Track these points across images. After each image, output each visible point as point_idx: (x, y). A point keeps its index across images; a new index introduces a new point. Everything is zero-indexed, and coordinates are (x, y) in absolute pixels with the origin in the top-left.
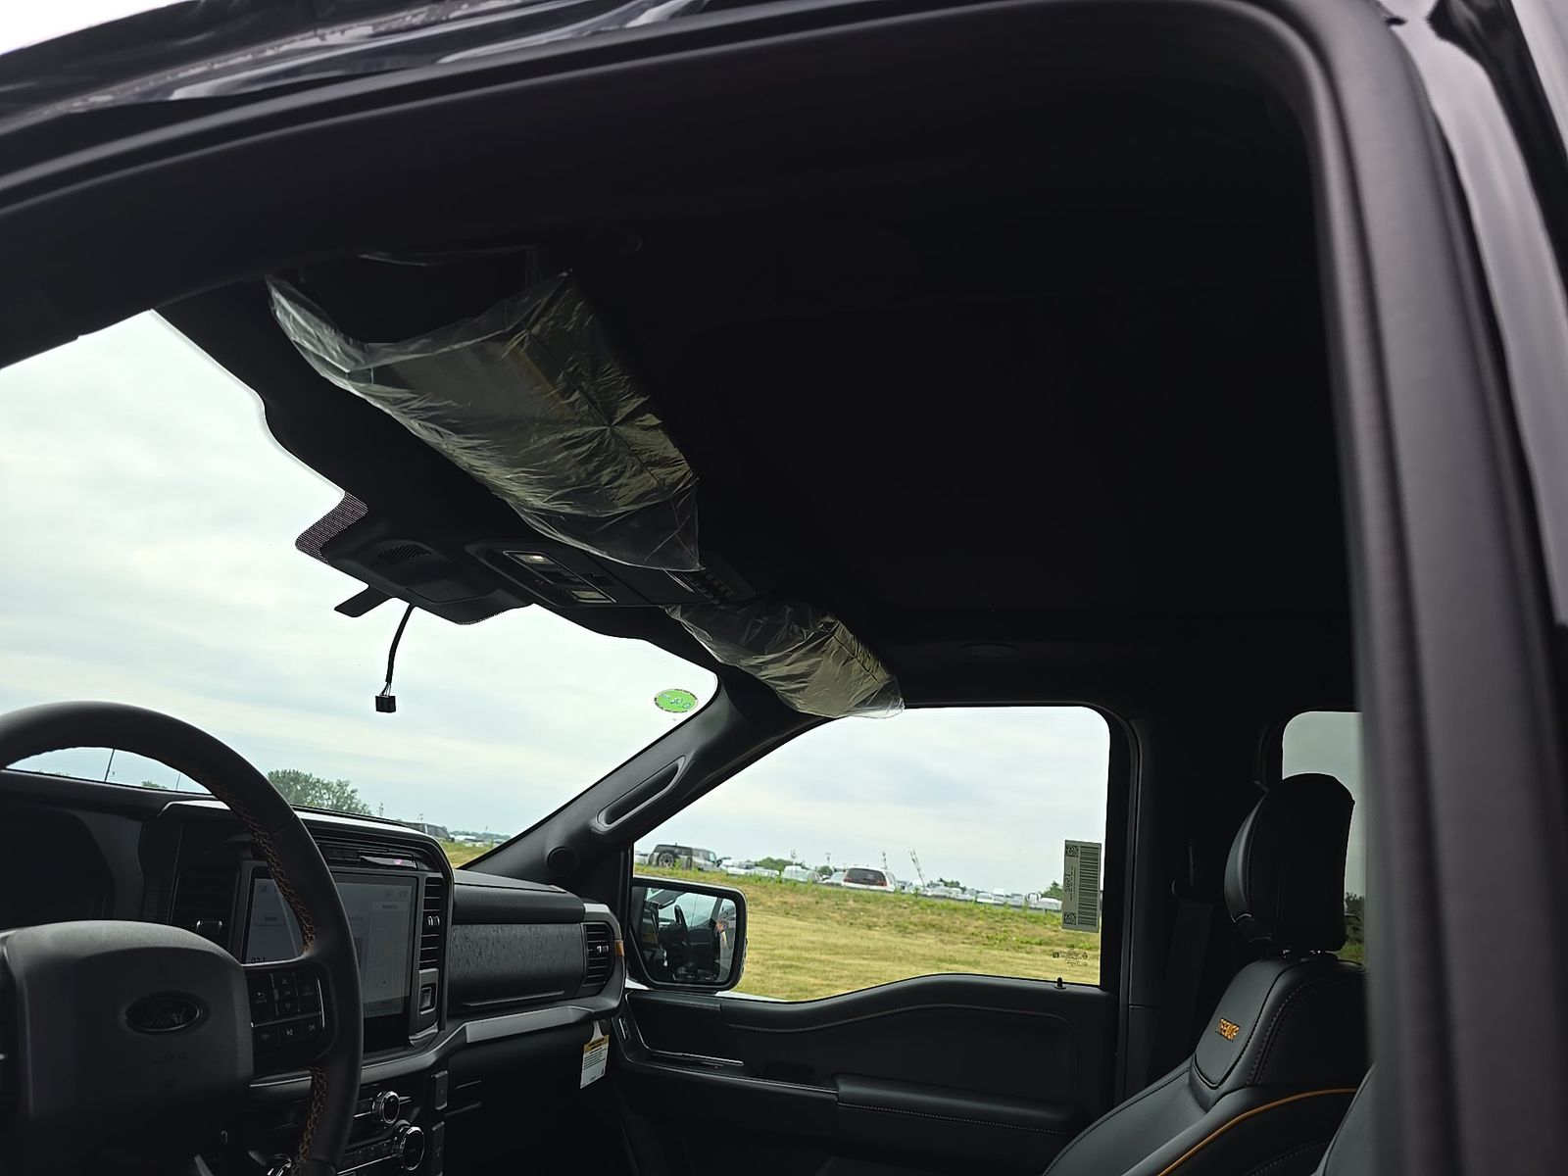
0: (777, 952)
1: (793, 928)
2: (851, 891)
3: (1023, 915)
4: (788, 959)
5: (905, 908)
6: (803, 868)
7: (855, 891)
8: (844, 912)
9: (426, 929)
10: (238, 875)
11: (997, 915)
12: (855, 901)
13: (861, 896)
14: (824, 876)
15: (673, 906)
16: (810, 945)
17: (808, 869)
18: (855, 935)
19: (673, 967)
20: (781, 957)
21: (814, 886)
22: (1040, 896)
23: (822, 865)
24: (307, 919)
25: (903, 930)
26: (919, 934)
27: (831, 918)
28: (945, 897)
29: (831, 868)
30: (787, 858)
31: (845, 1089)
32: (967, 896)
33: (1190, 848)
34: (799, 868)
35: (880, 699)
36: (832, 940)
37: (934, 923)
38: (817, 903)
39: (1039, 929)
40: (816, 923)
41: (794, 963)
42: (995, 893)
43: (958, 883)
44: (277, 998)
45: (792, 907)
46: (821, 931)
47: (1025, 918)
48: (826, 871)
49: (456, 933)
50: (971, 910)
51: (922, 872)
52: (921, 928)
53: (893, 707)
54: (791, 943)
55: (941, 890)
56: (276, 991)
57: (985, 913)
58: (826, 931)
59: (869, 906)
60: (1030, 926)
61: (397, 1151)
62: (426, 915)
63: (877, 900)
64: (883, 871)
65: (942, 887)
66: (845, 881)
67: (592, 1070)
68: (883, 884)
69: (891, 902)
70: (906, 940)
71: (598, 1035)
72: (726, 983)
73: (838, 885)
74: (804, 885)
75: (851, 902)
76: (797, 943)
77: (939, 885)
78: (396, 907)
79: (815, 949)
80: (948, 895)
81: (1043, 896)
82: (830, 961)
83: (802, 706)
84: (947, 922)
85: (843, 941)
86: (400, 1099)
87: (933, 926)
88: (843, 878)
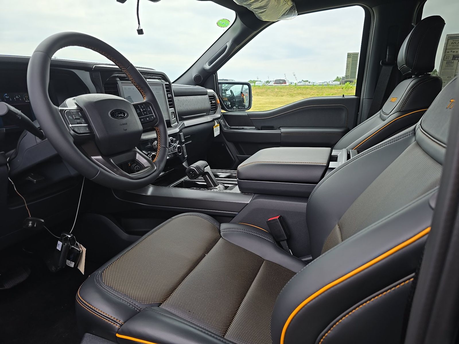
0: (256, 106)
1: (260, 99)
2: (276, 86)
3: (328, 87)
4: (259, 107)
5: (292, 89)
6: (261, 82)
7: (277, 86)
8: (274, 93)
9: (168, 98)
10: (118, 85)
11: (320, 88)
12: (277, 89)
13: (279, 87)
14: (268, 83)
15: (230, 90)
16: (265, 103)
17: (262, 82)
18: (278, 99)
19: (232, 107)
20: (257, 107)
21: (265, 86)
22: (333, 81)
23: (267, 81)
24: (143, 92)
25: (292, 96)
26: (296, 96)
27: (271, 95)
28: (304, 85)
29: (269, 81)
30: (256, 79)
31: (283, 130)
32: (310, 84)
33: (388, 49)
34: (260, 82)
35: (289, 13)
36: (271, 100)
37: (301, 93)
38: (266, 91)
39: (332, 90)
40: (266, 97)
41: (261, 108)
42: (319, 82)
43: (308, 81)
44: (142, 111)
45: (259, 93)
46: (268, 99)
47: (328, 88)
48: (268, 82)
49: (176, 99)
50: (312, 87)
51: (297, 78)
52: (297, 94)
53: (293, 16)
54: (260, 103)
55: (303, 83)
56: (141, 109)
57: (316, 88)
58: (269, 99)
59: (281, 90)
60: (330, 90)
61: (176, 150)
62: (167, 94)
63: (284, 88)
64: (285, 80)
65: (303, 82)
66: (274, 84)
67: (217, 132)
68: (285, 83)
69: (288, 88)
70: (293, 98)
71: (216, 124)
72: (248, 108)
73: (272, 85)
74: (262, 86)
75: (276, 90)
76: (262, 103)
77: (301, 82)
78: (159, 92)
79: (266, 104)
80: (305, 84)
81: (334, 81)
82: (271, 106)
83: (264, 19)
84: (305, 92)
85: (274, 101)
86: (174, 139)
87: (301, 94)
88: (274, 83)
